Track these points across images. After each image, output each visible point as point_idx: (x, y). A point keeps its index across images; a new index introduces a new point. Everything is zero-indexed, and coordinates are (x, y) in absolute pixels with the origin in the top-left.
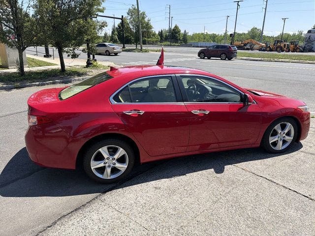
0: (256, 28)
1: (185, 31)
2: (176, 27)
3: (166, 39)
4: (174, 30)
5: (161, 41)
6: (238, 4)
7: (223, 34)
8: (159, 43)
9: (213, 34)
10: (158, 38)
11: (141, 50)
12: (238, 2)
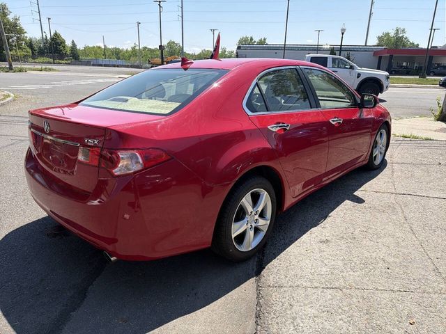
0: (173, 42)
1: (73, 42)
2: (56, 34)
3: (42, 53)
4: (52, 39)
5: (34, 57)
6: (159, 5)
7: (130, 49)
8: (30, 59)
9: (116, 48)
10: (28, 52)
11: (11, 68)
12: (160, 2)
